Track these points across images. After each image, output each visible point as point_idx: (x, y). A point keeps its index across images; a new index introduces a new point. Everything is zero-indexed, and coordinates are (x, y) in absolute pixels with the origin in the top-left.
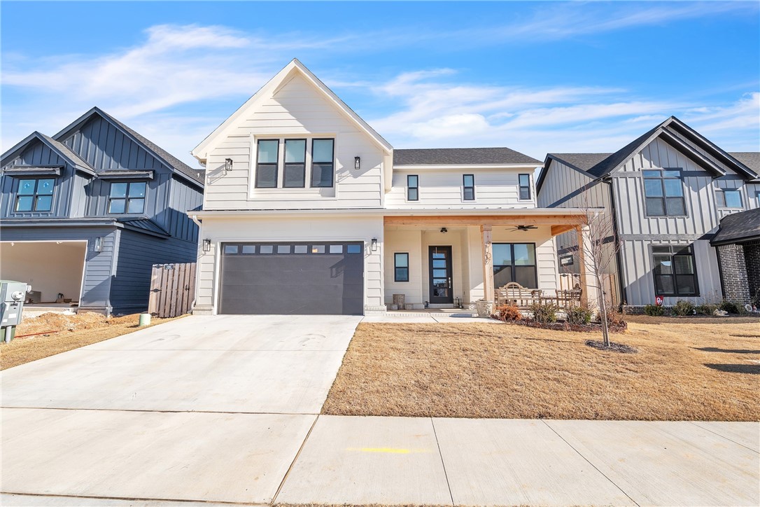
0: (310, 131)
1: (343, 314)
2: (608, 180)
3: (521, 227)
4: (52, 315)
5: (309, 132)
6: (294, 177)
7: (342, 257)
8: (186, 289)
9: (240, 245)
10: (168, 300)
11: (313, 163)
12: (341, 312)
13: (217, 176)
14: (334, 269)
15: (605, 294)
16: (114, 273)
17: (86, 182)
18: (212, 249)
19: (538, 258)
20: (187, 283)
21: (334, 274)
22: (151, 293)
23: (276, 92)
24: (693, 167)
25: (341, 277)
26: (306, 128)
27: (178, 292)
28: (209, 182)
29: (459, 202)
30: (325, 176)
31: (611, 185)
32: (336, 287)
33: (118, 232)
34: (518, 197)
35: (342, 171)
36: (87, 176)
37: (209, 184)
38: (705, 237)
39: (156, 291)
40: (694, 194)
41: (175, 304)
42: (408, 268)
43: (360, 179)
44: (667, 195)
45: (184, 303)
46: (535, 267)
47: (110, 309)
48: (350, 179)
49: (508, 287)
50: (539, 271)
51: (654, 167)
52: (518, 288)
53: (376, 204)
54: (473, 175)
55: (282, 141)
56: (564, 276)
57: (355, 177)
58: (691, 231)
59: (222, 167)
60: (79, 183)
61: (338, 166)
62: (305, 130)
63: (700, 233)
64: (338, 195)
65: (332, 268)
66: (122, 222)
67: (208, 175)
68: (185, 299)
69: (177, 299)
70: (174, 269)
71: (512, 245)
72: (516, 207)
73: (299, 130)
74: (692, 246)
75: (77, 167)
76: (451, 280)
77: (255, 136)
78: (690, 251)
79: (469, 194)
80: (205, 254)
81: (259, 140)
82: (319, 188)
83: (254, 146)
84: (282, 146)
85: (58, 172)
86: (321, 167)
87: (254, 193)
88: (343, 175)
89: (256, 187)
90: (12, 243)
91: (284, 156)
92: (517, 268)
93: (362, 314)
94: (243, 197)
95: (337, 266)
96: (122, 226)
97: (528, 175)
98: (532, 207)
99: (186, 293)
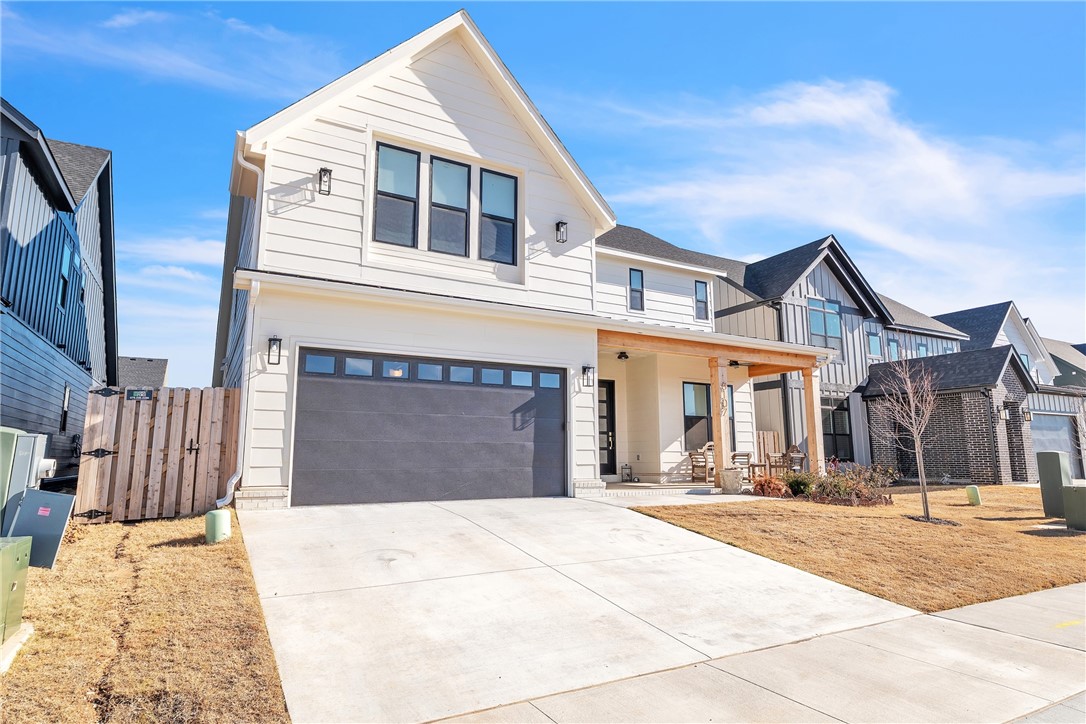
0: (481, 154)
1: (535, 496)
2: (776, 305)
5: (477, 155)
6: (450, 234)
7: (532, 394)
8: (191, 450)
9: (341, 356)
10: (138, 476)
11: (483, 215)
12: (531, 492)
13: (292, 198)
14: (518, 416)
18: (284, 362)
19: (736, 407)
20: (191, 434)
21: (518, 424)
22: (83, 459)
23: (418, 60)
24: (849, 303)
25: (530, 430)
26: (473, 147)
27: (166, 455)
28: (271, 208)
29: (623, 310)
30: (504, 245)
31: (779, 311)
32: (524, 446)
34: (695, 314)
35: (535, 240)
37: (274, 214)
38: (859, 389)
39: (100, 453)
40: (850, 335)
41: (158, 487)
43: (561, 261)
44: (829, 334)
45: (185, 483)
48: (548, 258)
49: (708, 449)
50: (737, 427)
51: (818, 297)
53: (585, 307)
54: (641, 271)
55: (426, 157)
57: (555, 254)
58: (847, 383)
59: (306, 181)
61: (527, 230)
62: (472, 150)
63: (854, 385)
64: (529, 283)
65: (515, 412)
67: (270, 192)
68: (188, 473)
69: (164, 474)
70: (156, 400)
71: (708, 387)
72: (692, 328)
73: (458, 145)
74: (848, 399)
76: (614, 436)
77: (374, 135)
78: (846, 406)
79: (637, 302)
80: (264, 371)
81: (379, 144)
82: (493, 264)
83: (371, 154)
84: (425, 166)
86: (495, 224)
87: (375, 252)
88: (536, 247)
89: (374, 239)
91: (429, 188)
94: (354, 255)
95: (524, 409)
97: (704, 284)
98: (710, 330)
99: (190, 459)
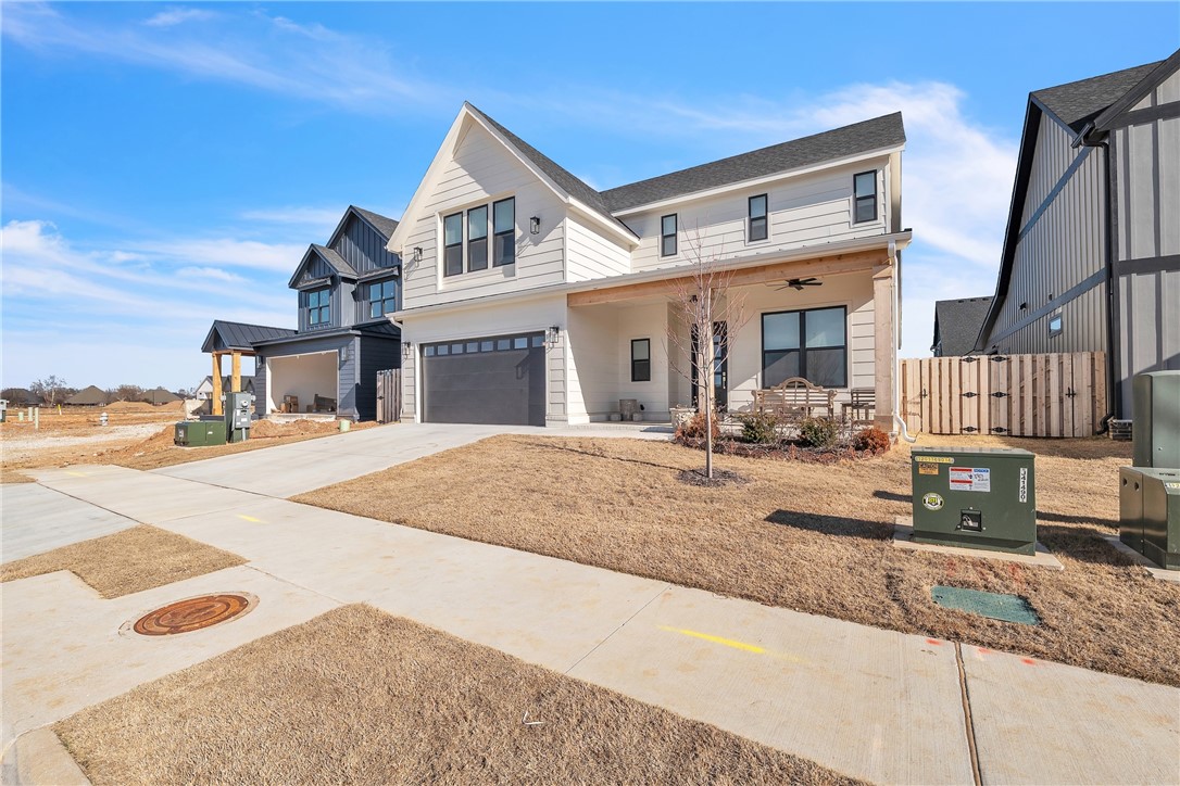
0: (491, 193)
1: (529, 425)
3: (795, 283)
4: (303, 421)
5: (489, 196)
6: (478, 263)
7: (527, 353)
9: (436, 345)
10: (390, 407)
11: (495, 235)
12: (528, 422)
13: (411, 269)
14: (520, 369)
15: (1072, 394)
16: (358, 381)
17: (353, 287)
18: (412, 352)
19: (852, 331)
21: (520, 374)
22: (377, 399)
23: (456, 152)
25: (526, 377)
26: (486, 191)
29: (741, 246)
30: (507, 251)
31: (1107, 148)
32: (522, 390)
33: (358, 340)
34: (851, 219)
35: (522, 239)
36: (352, 281)
37: (406, 280)
39: (381, 398)
41: (394, 412)
42: (649, 360)
43: (542, 247)
45: (397, 409)
46: (845, 348)
47: (357, 416)
48: (531, 249)
49: (788, 387)
50: (852, 357)
52: (805, 387)
53: (556, 279)
55: (465, 213)
56: (969, 360)
57: (536, 245)
59: (414, 258)
60: (346, 290)
61: (518, 233)
62: (485, 194)
64: (518, 272)
65: (517, 367)
66: (358, 329)
67: (405, 269)
70: (392, 375)
71: (802, 313)
73: (480, 195)
75: (340, 274)
77: (440, 214)
79: (758, 229)
80: (407, 359)
81: (445, 217)
82: (501, 267)
83: (440, 226)
84: (465, 218)
85: (329, 283)
86: (502, 239)
87: (442, 283)
88: (523, 244)
89: (445, 276)
90: (298, 355)
91: (469, 232)
92: (808, 352)
93: (544, 425)
94: (434, 289)
95: (521, 365)
96: (359, 333)
97: (875, 172)
